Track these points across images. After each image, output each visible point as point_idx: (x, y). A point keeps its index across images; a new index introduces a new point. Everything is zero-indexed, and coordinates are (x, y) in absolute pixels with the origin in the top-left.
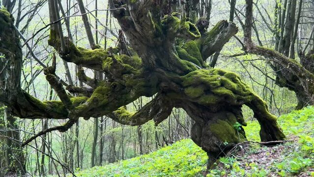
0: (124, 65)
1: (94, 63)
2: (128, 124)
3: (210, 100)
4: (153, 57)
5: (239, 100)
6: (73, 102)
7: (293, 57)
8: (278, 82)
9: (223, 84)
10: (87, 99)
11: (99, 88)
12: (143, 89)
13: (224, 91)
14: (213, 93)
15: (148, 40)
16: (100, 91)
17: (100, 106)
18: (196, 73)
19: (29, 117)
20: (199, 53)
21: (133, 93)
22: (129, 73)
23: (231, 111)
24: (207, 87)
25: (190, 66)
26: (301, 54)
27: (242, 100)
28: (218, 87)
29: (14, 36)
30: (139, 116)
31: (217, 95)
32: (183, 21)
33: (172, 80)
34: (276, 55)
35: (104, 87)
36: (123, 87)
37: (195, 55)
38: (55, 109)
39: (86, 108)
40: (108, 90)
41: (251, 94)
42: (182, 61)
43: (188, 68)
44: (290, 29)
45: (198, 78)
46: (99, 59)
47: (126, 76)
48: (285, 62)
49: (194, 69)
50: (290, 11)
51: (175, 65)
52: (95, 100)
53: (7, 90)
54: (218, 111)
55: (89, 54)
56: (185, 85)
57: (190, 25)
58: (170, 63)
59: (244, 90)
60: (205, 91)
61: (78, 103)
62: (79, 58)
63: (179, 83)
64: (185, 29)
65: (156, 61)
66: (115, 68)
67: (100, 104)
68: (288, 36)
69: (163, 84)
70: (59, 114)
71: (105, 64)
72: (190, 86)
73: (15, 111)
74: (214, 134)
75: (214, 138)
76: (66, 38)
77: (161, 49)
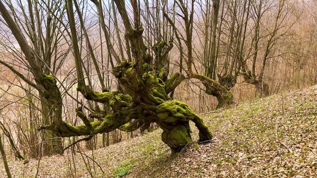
0: (122, 101)
1: (105, 101)
2: (125, 131)
3: (172, 120)
4: (139, 97)
5: (187, 118)
6: (93, 126)
7: (214, 79)
8: (207, 92)
9: (178, 110)
10: (101, 123)
11: (108, 116)
12: (133, 116)
13: (179, 114)
14: (173, 116)
15: (136, 89)
16: (108, 118)
17: (109, 127)
18: (163, 105)
19: (67, 136)
20: (164, 91)
21: (128, 118)
22: (125, 106)
23: (183, 125)
24: (170, 113)
25: (159, 100)
26: (219, 76)
27: (189, 118)
28: (175, 113)
29: (57, 91)
30: (131, 127)
31: (175, 117)
32: (155, 78)
33: (150, 109)
34: (205, 79)
35: (111, 115)
36: (122, 115)
37: (162, 93)
38: (82, 131)
39: (100, 129)
40: (113, 117)
41: (194, 115)
42: (155, 98)
43: (159, 102)
44: (213, 62)
45: (164, 108)
46: (108, 98)
47: (123, 108)
48: (211, 82)
49: (162, 102)
50: (212, 53)
51: (151, 101)
52: (105, 124)
53: (54, 123)
54: (176, 125)
55: (102, 96)
56: (157, 112)
57: (159, 80)
58: (148, 99)
59: (190, 113)
60: (169, 115)
61: (96, 126)
62: (95, 98)
63: (154, 110)
64: (156, 83)
65: (140, 99)
66: (117, 104)
67: (109, 125)
68: (211, 66)
69: (145, 112)
70: (84, 133)
71: (111, 102)
72: (160, 112)
73: (59, 134)
74: (174, 139)
75: (174, 141)
76: (88, 86)
77: (143, 92)
